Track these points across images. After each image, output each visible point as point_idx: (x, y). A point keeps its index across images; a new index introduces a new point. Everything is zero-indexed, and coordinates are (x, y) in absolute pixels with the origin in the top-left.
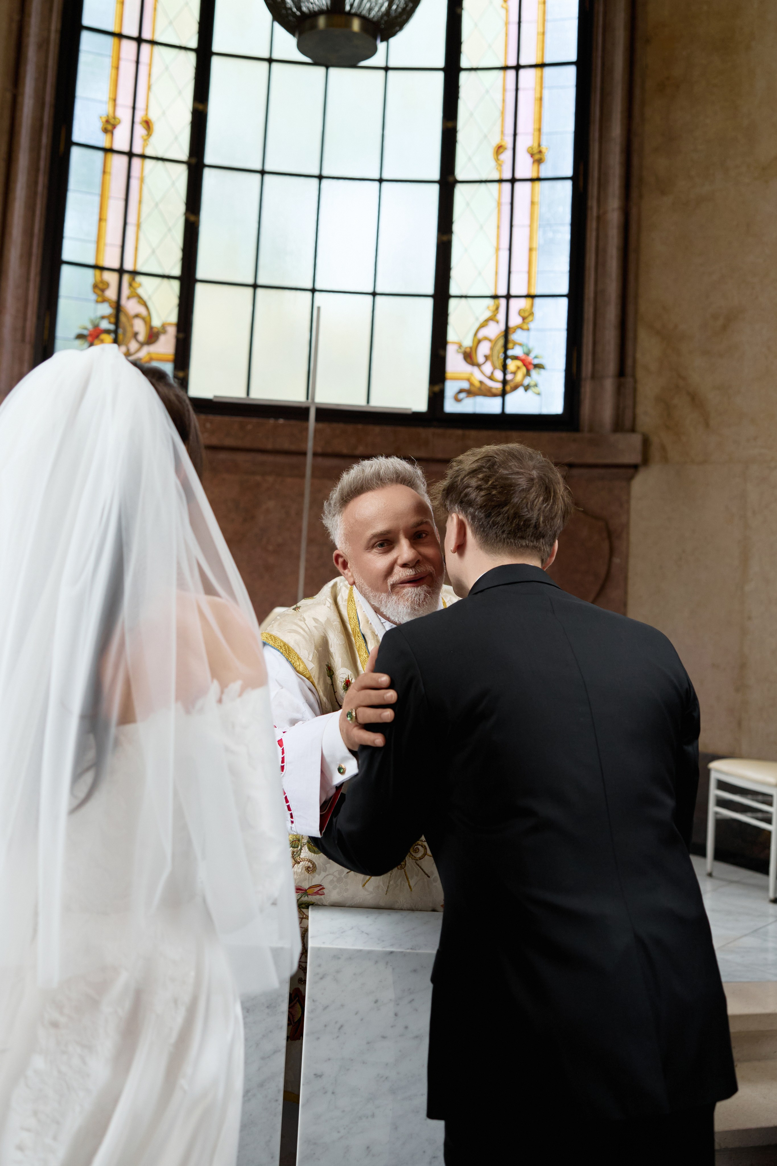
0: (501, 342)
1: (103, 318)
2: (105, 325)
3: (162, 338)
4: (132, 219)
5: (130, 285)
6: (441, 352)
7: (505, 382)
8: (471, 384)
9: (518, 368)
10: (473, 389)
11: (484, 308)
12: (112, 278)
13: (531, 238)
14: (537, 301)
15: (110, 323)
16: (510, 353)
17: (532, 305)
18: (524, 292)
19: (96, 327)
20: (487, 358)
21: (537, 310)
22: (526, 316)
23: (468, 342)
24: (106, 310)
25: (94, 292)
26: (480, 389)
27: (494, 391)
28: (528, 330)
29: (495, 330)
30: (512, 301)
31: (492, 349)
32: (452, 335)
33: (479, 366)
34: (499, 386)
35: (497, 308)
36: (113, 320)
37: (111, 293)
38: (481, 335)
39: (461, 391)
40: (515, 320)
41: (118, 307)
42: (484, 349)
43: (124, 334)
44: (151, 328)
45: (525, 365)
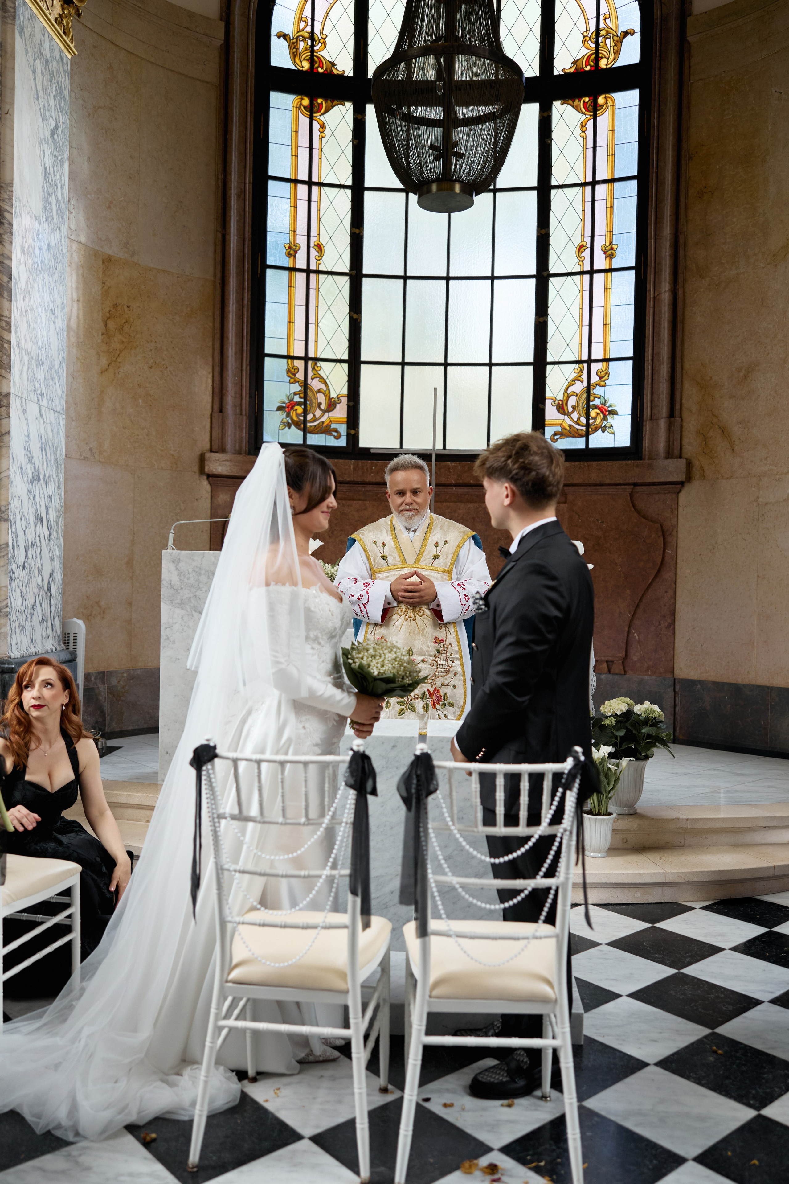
0: (585, 396)
1: (295, 394)
2: (297, 399)
3: (338, 406)
4: (312, 320)
5: (313, 369)
6: (541, 406)
7: (588, 425)
8: (564, 428)
9: (598, 414)
10: (564, 431)
11: (570, 371)
12: (300, 364)
13: (605, 316)
14: (611, 363)
15: (300, 397)
16: (591, 403)
17: (608, 367)
18: (600, 357)
19: (291, 400)
20: (574, 408)
21: (610, 370)
22: (603, 376)
23: (560, 397)
24: (296, 388)
25: (289, 376)
26: (569, 432)
27: (580, 432)
28: (605, 386)
29: (579, 387)
30: (593, 365)
31: (577, 401)
32: (548, 394)
33: (568, 414)
34: (584, 428)
35: (581, 371)
36: (302, 395)
37: (300, 376)
38: (569, 392)
39: (555, 434)
40: (594, 379)
41: (305, 385)
42: (572, 401)
43: (311, 405)
44: (330, 399)
45: (602, 412)
